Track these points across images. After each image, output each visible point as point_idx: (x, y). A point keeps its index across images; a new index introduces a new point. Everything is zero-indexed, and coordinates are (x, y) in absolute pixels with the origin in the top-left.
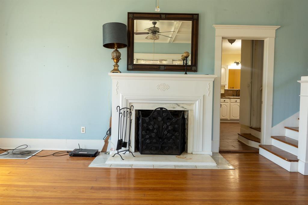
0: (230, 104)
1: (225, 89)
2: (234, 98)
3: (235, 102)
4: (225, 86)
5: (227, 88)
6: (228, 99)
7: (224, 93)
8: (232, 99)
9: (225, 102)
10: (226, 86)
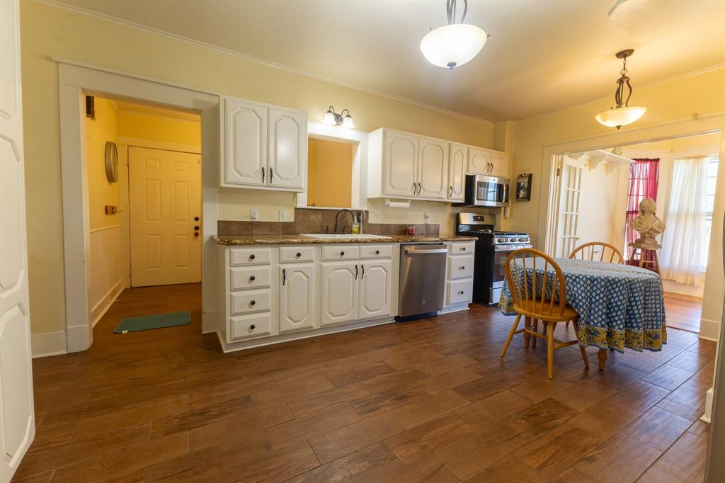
0: (321, 265)
1: (299, 206)
2: (334, 243)
3: (339, 257)
4: (295, 194)
5: (302, 202)
6: (313, 248)
7: (293, 220)
8: (326, 248)
9: (301, 258)
10: (298, 194)
